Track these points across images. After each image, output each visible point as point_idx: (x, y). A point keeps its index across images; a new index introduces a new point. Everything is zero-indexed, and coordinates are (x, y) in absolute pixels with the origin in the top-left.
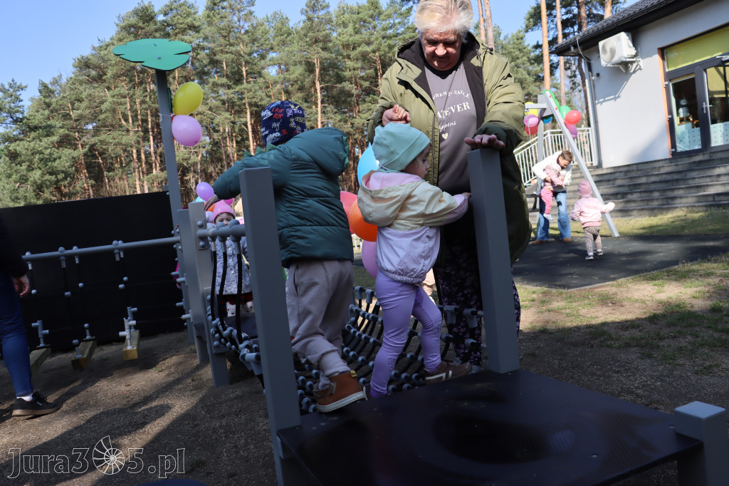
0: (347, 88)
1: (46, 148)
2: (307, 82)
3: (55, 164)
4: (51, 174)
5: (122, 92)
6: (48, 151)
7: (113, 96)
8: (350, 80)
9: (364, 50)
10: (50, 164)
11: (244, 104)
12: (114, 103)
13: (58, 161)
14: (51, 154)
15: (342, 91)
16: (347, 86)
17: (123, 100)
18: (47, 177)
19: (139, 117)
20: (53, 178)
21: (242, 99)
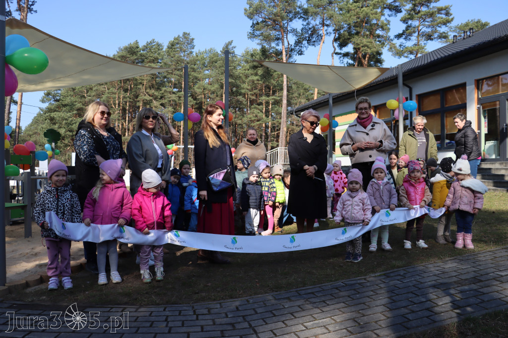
0: (240, 100)
1: (69, 117)
2: (219, 93)
3: (73, 127)
4: (71, 131)
5: (113, 91)
6: (70, 119)
7: (109, 93)
8: (244, 95)
9: (251, 79)
10: (70, 126)
11: (181, 103)
12: (108, 97)
13: (74, 125)
14: (72, 121)
15: (238, 101)
16: (240, 98)
17: (114, 96)
18: (68, 133)
19: (121, 105)
20: (71, 134)
21: (179, 100)
